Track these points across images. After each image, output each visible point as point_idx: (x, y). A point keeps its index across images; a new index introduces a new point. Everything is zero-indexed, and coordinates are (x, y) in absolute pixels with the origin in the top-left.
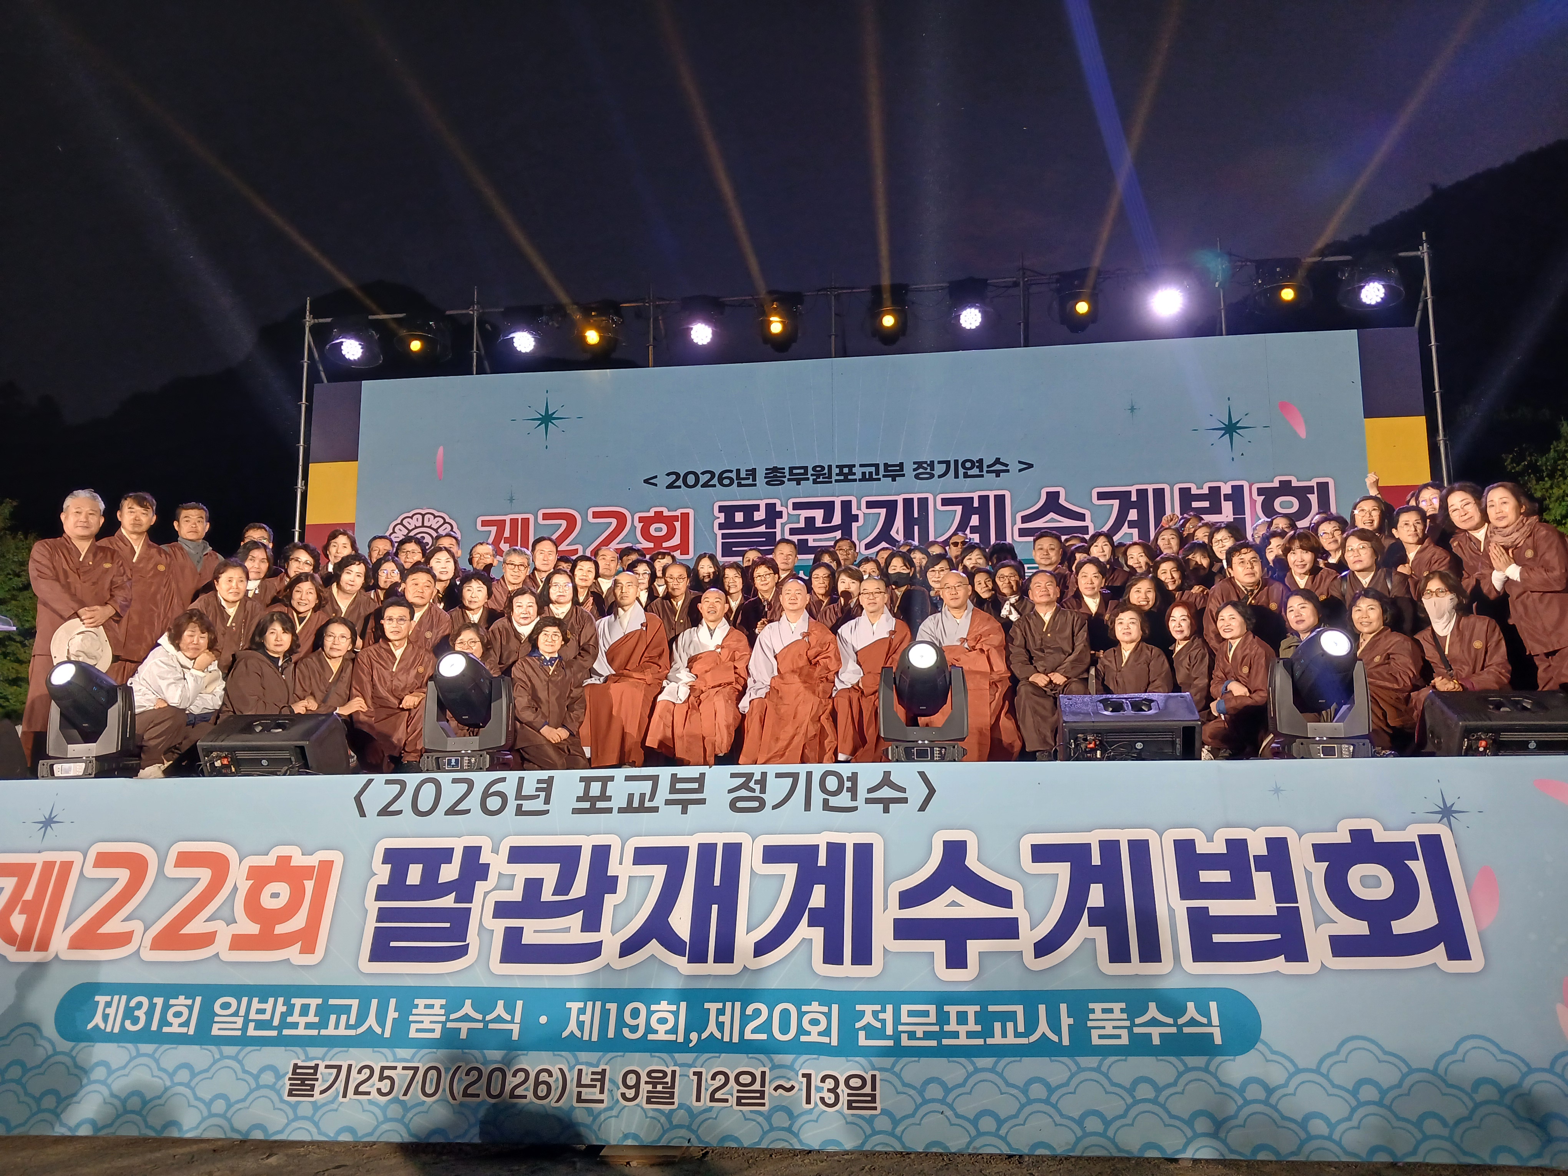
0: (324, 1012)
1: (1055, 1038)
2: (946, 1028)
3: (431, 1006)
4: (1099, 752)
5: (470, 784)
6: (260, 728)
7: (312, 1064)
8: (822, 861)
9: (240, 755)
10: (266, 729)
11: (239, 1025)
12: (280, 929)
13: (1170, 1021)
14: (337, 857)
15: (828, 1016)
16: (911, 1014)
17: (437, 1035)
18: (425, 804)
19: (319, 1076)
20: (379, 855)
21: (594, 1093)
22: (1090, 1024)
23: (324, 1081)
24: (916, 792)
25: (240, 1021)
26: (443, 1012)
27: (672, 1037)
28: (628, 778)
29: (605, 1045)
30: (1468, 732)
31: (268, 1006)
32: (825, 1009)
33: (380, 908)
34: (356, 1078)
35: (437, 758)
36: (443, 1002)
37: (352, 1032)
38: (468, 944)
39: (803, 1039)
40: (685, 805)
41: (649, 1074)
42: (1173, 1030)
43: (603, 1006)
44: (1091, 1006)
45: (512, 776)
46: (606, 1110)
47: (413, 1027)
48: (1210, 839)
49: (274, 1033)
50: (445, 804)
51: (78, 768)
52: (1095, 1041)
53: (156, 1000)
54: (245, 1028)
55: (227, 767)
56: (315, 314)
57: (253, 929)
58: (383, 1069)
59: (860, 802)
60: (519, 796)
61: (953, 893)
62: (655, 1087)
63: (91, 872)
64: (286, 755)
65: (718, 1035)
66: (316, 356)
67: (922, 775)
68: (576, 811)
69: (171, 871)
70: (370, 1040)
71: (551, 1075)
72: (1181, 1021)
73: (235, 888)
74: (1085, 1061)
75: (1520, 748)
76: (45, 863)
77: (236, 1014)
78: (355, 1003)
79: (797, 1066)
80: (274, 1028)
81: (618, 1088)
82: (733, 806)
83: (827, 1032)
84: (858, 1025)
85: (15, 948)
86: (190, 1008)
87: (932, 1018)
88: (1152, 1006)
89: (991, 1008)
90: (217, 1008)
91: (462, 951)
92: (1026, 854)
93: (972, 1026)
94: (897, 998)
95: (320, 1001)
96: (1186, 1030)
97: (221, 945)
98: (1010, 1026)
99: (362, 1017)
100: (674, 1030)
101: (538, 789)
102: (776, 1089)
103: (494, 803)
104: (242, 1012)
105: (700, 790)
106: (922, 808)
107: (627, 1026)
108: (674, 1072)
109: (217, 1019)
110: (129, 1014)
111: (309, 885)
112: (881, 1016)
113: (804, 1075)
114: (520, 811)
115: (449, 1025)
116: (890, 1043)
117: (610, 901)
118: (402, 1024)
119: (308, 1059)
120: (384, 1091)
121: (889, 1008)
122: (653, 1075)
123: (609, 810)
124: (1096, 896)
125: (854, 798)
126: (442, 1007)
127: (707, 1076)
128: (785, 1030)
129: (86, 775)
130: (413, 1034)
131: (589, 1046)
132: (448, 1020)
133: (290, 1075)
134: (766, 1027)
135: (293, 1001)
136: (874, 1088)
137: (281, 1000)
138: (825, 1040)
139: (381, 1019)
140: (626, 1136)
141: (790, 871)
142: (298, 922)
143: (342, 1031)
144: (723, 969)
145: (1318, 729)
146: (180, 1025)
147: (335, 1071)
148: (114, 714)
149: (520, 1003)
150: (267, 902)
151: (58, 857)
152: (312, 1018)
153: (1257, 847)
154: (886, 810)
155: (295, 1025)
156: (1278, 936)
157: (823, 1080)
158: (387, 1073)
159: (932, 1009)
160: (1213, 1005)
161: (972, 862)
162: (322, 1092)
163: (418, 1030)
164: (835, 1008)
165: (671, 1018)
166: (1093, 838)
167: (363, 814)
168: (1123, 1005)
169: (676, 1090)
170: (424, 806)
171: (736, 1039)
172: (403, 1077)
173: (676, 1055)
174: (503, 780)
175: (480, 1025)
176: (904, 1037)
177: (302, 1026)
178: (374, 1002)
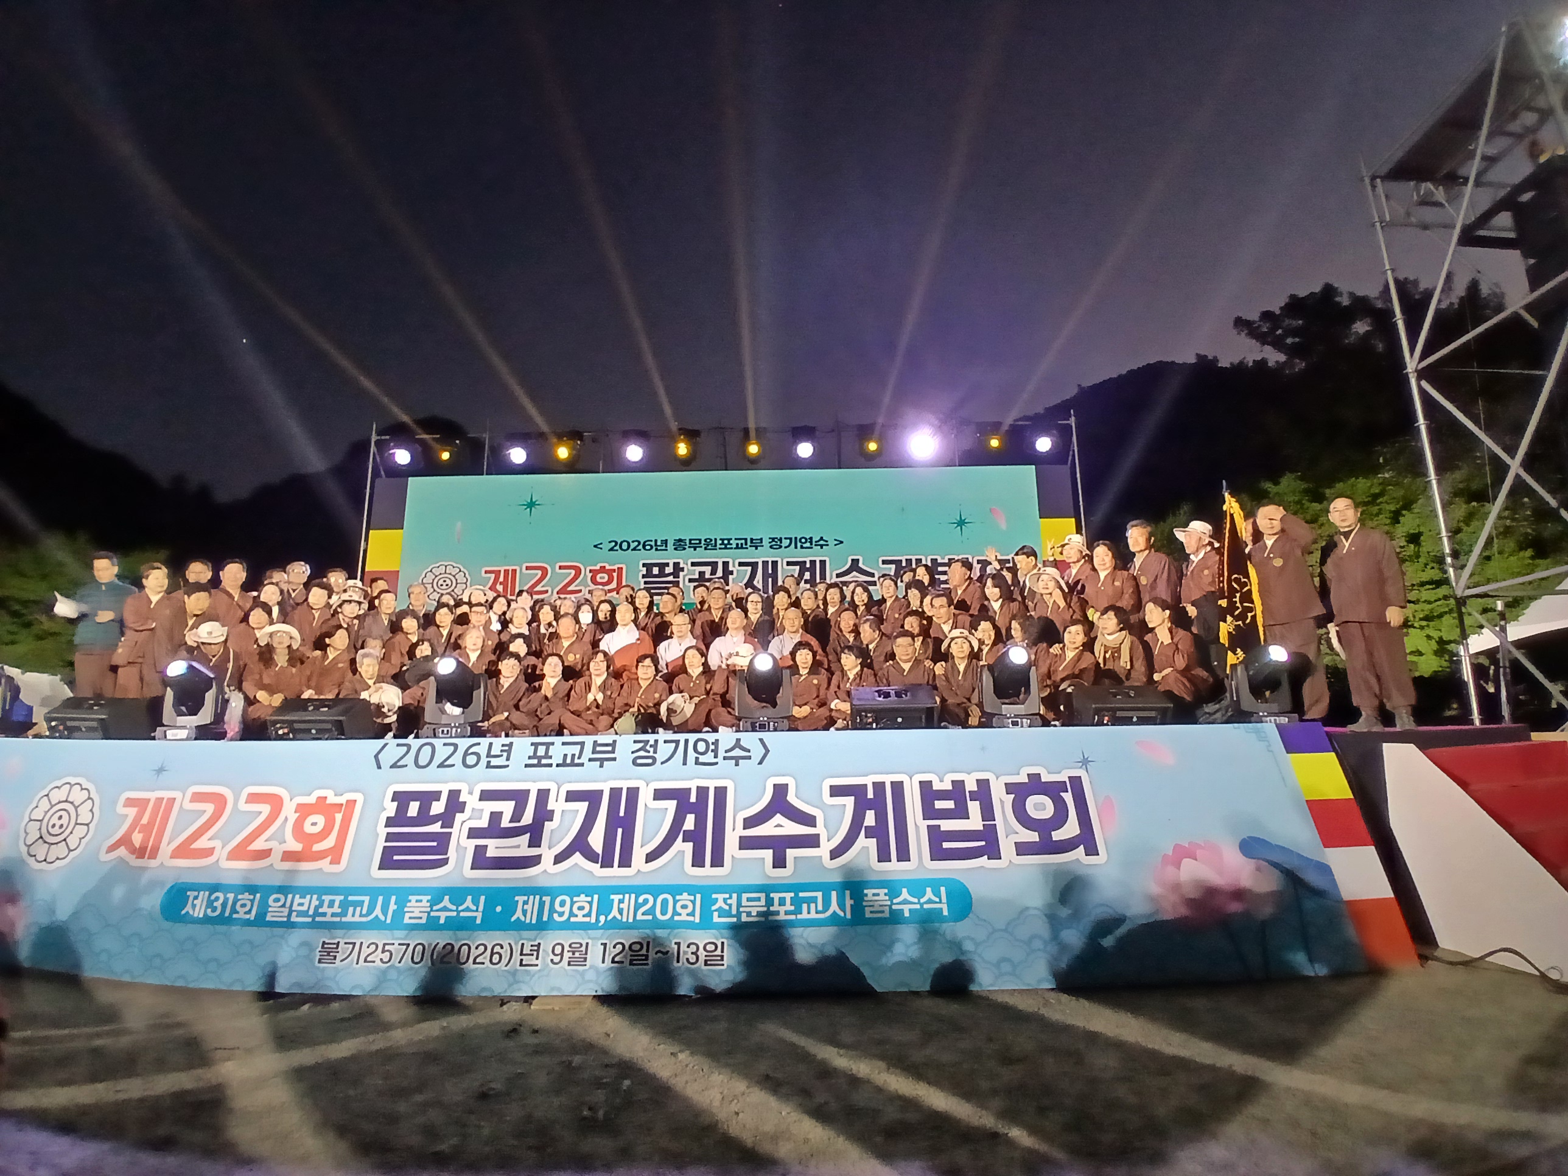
0: (345, 905)
1: (842, 914)
2: (772, 909)
3: (421, 901)
4: (874, 725)
5: (456, 746)
6: (311, 708)
7: (336, 941)
8: (693, 799)
9: (296, 726)
10: (317, 708)
11: (286, 914)
12: (317, 847)
13: (916, 900)
14: (359, 797)
15: (693, 902)
16: (748, 900)
17: (424, 921)
18: (423, 761)
19: (339, 949)
20: (389, 795)
21: (532, 960)
22: (864, 904)
23: (344, 953)
24: (757, 752)
25: (286, 911)
26: (428, 904)
27: (587, 919)
28: (564, 744)
29: (541, 926)
30: (1098, 711)
31: (306, 901)
32: (692, 898)
33: (388, 833)
34: (365, 951)
35: (434, 729)
36: (429, 897)
37: (364, 919)
38: (448, 858)
39: (676, 918)
40: (602, 761)
41: (570, 946)
42: (918, 906)
43: (541, 899)
44: (866, 891)
45: (485, 742)
46: (540, 971)
47: (407, 915)
48: (941, 781)
49: (310, 920)
50: (438, 760)
51: (183, 734)
52: (868, 915)
53: (229, 895)
54: (289, 915)
55: (288, 734)
56: (378, 434)
57: (297, 847)
58: (385, 945)
59: (720, 759)
60: (489, 755)
61: (778, 818)
62: (573, 954)
63: (189, 806)
64: (329, 726)
65: (619, 917)
66: (378, 459)
67: (761, 740)
68: (526, 766)
69: (243, 806)
70: (377, 925)
71: (502, 947)
72: (922, 901)
73: (286, 819)
74: (861, 929)
75: (1127, 721)
76: (157, 799)
77: (283, 906)
78: (366, 899)
79: (671, 938)
80: (310, 916)
81: (549, 955)
82: (634, 763)
83: (692, 914)
84: (713, 908)
85: (134, 856)
86: (252, 901)
87: (763, 902)
88: (904, 890)
89: (801, 895)
90: (271, 902)
91: (445, 862)
92: (826, 791)
93: (789, 907)
94: (741, 890)
95: (342, 898)
96: (925, 906)
97: (275, 860)
98: (813, 906)
99: (370, 911)
100: (589, 915)
101: (502, 751)
102: (656, 953)
103: (471, 760)
104: (288, 905)
105: (613, 752)
106: (760, 763)
107: (556, 912)
108: (587, 943)
109: (270, 909)
110: (210, 904)
111: (339, 817)
112: (729, 901)
113: (676, 943)
114: (489, 766)
115: (432, 914)
116: (735, 920)
117: (548, 826)
118: (399, 913)
119: (334, 938)
120: (385, 960)
121: (735, 896)
122: (573, 946)
123: (550, 765)
124: (870, 819)
125: (716, 757)
126: (428, 901)
127: (609, 947)
128: (663, 913)
129: (187, 739)
130: (407, 921)
131: (530, 927)
132: (432, 910)
133: (320, 949)
134: (651, 911)
135: (324, 897)
136: (722, 952)
137: (315, 897)
138: (691, 918)
139: (385, 912)
140: (553, 989)
141: (671, 805)
142: (329, 842)
143: (357, 919)
144: (625, 871)
145: (1007, 710)
146: (246, 913)
147: (351, 946)
148: (210, 696)
149: (483, 898)
150: (308, 828)
151: (166, 794)
152: (336, 909)
153: (971, 786)
154: (737, 765)
155: (324, 914)
156: (983, 843)
157: (688, 947)
158: (387, 948)
159: (763, 896)
160: (943, 889)
161: (791, 798)
162: (342, 961)
163: (410, 918)
164: (698, 896)
165: (587, 906)
166: (868, 781)
167: (379, 767)
168: (886, 891)
169: (588, 956)
170: (422, 762)
171: (631, 920)
172: (398, 951)
173: (589, 932)
174: (479, 744)
175: (455, 914)
176: (744, 915)
177: (329, 915)
178: (381, 898)
